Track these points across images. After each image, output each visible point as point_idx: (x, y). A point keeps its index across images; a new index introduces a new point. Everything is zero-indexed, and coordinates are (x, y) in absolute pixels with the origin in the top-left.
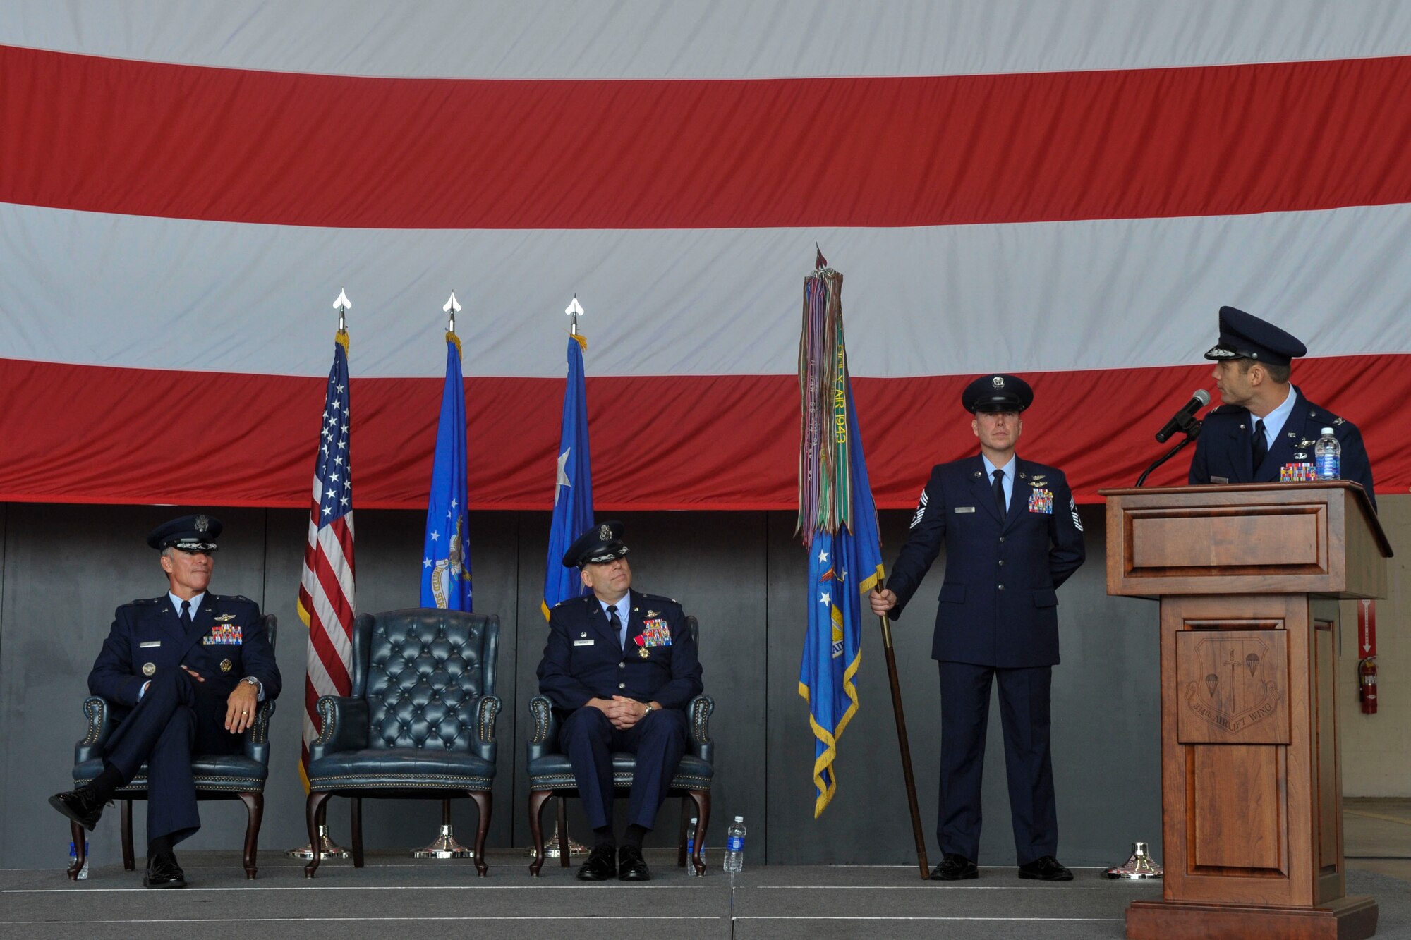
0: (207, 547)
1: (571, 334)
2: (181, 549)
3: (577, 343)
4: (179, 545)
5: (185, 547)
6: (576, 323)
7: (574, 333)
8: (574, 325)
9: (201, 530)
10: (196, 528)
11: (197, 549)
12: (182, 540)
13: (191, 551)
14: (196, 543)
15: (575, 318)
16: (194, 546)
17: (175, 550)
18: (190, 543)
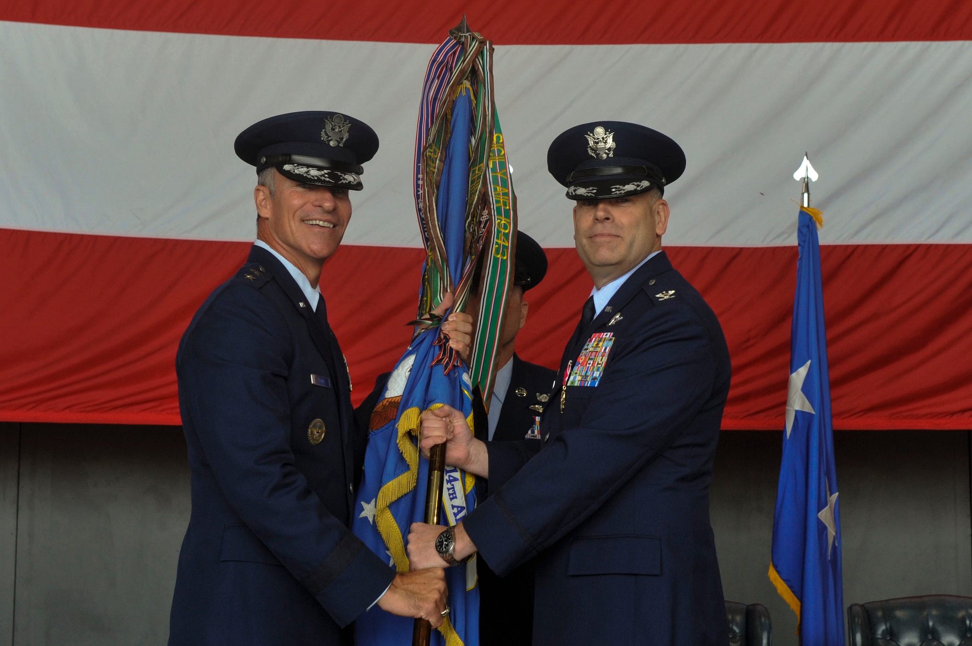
0: (338, 178)
1: (802, 207)
2: (289, 175)
3: (811, 218)
4: (287, 167)
5: (297, 171)
6: (807, 191)
7: (806, 205)
8: (806, 195)
9: (332, 144)
10: (324, 137)
11: (319, 180)
12: (296, 158)
13: (302, 181)
14: (320, 168)
15: (807, 184)
16: (314, 172)
17: (279, 176)
18: (308, 166)
